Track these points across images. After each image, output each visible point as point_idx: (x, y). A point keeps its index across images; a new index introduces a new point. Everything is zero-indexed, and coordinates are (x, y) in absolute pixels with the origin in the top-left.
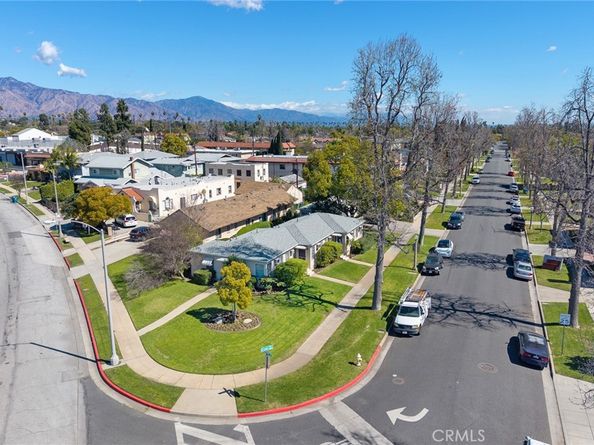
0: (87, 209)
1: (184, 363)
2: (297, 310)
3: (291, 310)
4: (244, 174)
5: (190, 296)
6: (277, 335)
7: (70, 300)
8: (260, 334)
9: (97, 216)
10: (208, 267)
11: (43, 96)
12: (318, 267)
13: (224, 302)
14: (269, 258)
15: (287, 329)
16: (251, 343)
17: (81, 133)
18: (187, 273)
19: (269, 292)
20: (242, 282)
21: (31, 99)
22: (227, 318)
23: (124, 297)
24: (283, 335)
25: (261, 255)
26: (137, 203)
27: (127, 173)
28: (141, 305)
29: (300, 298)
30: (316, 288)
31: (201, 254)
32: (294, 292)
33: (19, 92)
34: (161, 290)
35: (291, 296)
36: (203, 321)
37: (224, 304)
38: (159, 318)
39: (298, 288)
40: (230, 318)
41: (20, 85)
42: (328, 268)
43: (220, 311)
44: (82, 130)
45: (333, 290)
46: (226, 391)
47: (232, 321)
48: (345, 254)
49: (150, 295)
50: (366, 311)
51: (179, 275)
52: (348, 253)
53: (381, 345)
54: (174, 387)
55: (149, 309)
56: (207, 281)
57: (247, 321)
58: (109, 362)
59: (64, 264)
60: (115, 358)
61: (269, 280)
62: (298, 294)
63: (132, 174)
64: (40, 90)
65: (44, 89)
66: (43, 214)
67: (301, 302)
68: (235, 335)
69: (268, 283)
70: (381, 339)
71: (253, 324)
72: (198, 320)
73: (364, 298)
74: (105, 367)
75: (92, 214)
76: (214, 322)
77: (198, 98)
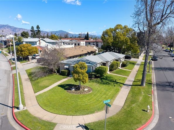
0: (22, 51)
1: (56, 109)
2: (107, 86)
3: (105, 85)
4: (77, 45)
5: (59, 80)
6: (101, 96)
7: (9, 81)
8: (93, 95)
9: (25, 54)
10: (67, 69)
11: (17, 30)
12: (110, 70)
13: (76, 80)
14: (93, 64)
15: (105, 94)
16: (89, 100)
17: (25, 35)
18: (58, 71)
19: (93, 78)
20: (84, 71)
21: (13, 31)
22: (76, 88)
23: (31, 80)
24: (104, 96)
25: (89, 63)
26: (41, 51)
27: (38, 43)
28: (38, 83)
29: (107, 81)
30: (112, 77)
31: (64, 63)
32: (104, 79)
33: (10, 29)
34: (47, 77)
35: (103, 80)
36: (65, 89)
37: (76, 81)
38: (45, 88)
39: (105, 77)
40: (78, 88)
41: (10, 27)
42: (115, 71)
43: (73, 85)
44: (25, 34)
45: (120, 79)
46: (80, 126)
47: (79, 89)
48: (120, 67)
49: (42, 79)
50: (139, 86)
51: (55, 72)
52: (121, 67)
53: (153, 101)
54: (51, 123)
55: (41, 84)
56: (66, 74)
57: (86, 89)
58: (18, 108)
59: (11, 69)
60: (21, 106)
61: (93, 73)
62: (106, 80)
63: (40, 44)
64: (16, 28)
65: (17, 28)
66: (8, 55)
67: (108, 82)
68: (81, 96)
69: (93, 75)
70: (152, 99)
71: (89, 91)
72: (63, 89)
73: (134, 81)
74: (16, 110)
75: (23, 53)
76: (70, 90)
77: (61, 31)
